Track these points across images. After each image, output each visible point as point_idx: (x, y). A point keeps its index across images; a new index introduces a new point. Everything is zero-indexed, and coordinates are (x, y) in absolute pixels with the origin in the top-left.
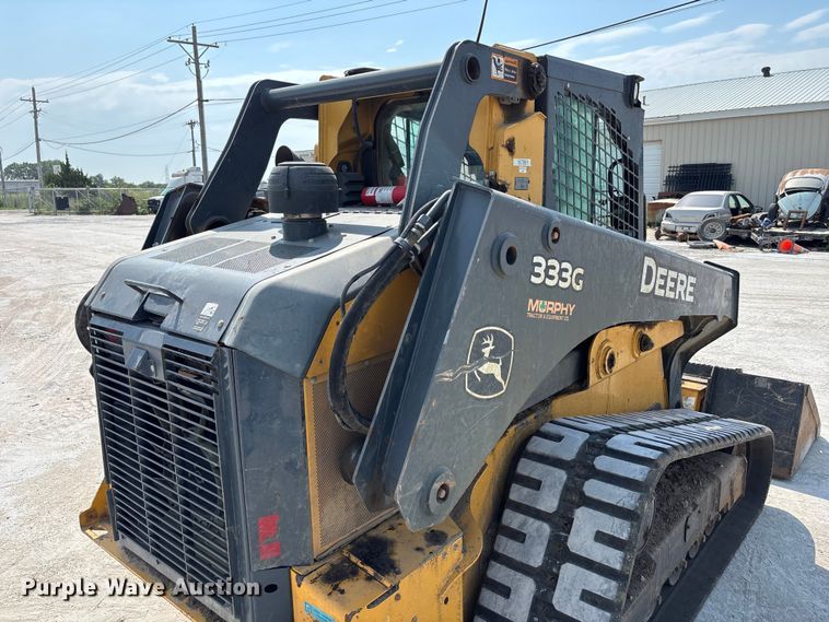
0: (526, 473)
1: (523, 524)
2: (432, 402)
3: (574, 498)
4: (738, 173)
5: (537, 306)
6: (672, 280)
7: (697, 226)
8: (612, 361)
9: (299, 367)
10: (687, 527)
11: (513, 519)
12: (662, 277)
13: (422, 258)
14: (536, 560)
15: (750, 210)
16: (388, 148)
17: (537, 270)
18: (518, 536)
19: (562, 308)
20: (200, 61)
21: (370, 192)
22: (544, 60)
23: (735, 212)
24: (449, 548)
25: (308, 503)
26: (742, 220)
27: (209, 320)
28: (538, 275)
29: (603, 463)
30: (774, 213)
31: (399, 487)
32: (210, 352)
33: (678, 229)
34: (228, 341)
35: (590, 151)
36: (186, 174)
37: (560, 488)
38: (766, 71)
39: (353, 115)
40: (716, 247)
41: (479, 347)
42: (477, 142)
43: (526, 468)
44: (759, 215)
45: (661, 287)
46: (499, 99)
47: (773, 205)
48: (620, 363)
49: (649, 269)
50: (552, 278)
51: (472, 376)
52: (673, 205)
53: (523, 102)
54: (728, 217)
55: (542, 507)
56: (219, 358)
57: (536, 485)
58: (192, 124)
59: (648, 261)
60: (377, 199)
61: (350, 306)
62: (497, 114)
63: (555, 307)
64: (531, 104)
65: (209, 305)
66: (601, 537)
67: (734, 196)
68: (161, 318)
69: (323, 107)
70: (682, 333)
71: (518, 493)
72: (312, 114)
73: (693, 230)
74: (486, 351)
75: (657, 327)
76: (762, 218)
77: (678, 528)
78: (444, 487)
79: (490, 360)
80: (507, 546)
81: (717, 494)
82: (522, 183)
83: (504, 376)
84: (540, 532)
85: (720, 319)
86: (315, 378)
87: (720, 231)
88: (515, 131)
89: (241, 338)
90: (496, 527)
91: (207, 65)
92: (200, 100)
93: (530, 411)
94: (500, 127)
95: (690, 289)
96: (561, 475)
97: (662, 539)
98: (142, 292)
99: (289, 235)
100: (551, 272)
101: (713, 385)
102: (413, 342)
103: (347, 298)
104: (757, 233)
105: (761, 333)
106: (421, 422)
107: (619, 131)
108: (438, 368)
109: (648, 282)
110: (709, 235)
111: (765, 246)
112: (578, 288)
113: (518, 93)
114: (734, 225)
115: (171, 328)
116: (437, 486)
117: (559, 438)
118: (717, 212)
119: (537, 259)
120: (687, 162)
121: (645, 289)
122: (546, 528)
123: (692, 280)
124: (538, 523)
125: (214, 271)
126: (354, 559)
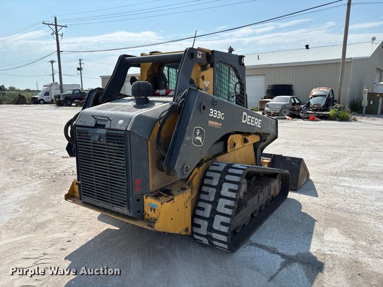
0: (209, 175)
1: (208, 189)
2: (183, 145)
3: (222, 180)
4: (296, 89)
5: (211, 122)
6: (253, 120)
7: (279, 110)
8: (235, 145)
9: (147, 137)
10: (259, 197)
11: (205, 189)
12: (249, 118)
13: (180, 108)
14: (212, 199)
15: (300, 104)
16: (163, 78)
17: (211, 112)
18: (207, 193)
19: (218, 124)
20: (58, 33)
21: (158, 91)
22: (213, 52)
23: (294, 104)
24: (187, 191)
25: (149, 175)
26: (296, 107)
27: (121, 125)
28: (211, 114)
29: (230, 170)
30: (308, 105)
31: (176, 165)
32: (123, 133)
33: (272, 112)
34: (128, 129)
35: (228, 79)
36: (51, 86)
37: (219, 178)
38: (307, 47)
39: (152, 66)
40: (286, 119)
41: (196, 132)
42: (193, 77)
43: (209, 174)
44: (303, 106)
45: (249, 121)
46: (200, 64)
47: (308, 102)
48: (237, 146)
49: (245, 115)
50: (215, 115)
51: (194, 140)
52: (269, 101)
53: (207, 65)
54: (291, 106)
55: (213, 184)
56: (125, 134)
57: (211, 178)
58: (52, 62)
59: (245, 113)
60: (160, 94)
61: (161, 121)
62: (199, 68)
63: (216, 124)
64: (209, 65)
65: (120, 121)
66: (230, 190)
67: (293, 98)
68: (104, 126)
69: (142, 64)
70: (259, 140)
71: (206, 181)
72: (138, 66)
73: (277, 112)
74: (198, 133)
75: (251, 136)
76: (304, 107)
77: (256, 197)
78: (187, 167)
79: (198, 136)
80: (203, 197)
81: (270, 190)
82: (207, 89)
83: (202, 141)
84: (213, 191)
85: (271, 135)
86: (151, 140)
87: (288, 112)
88: (204, 73)
89: (132, 128)
90: (200, 191)
91: (62, 35)
92: (59, 51)
93: (210, 159)
94: (199, 72)
95: (259, 123)
96: (219, 175)
97: (251, 199)
98: (96, 119)
99: (137, 103)
100: (215, 113)
101: (273, 161)
102: (178, 131)
103: (160, 118)
104: (302, 113)
105: (297, 148)
106: (181, 149)
107: (237, 73)
108: (186, 136)
109: (245, 120)
110: (283, 114)
111: (305, 118)
112: (223, 119)
113: (205, 62)
114: (293, 109)
115: (109, 127)
116: (185, 167)
117: (218, 165)
118: (287, 104)
119: (211, 109)
120: (275, 84)
121: (243, 121)
122: (215, 190)
123: (260, 120)
124: (212, 189)
125: (119, 112)
126: (161, 193)
